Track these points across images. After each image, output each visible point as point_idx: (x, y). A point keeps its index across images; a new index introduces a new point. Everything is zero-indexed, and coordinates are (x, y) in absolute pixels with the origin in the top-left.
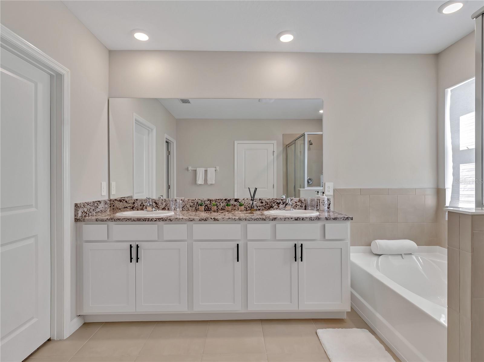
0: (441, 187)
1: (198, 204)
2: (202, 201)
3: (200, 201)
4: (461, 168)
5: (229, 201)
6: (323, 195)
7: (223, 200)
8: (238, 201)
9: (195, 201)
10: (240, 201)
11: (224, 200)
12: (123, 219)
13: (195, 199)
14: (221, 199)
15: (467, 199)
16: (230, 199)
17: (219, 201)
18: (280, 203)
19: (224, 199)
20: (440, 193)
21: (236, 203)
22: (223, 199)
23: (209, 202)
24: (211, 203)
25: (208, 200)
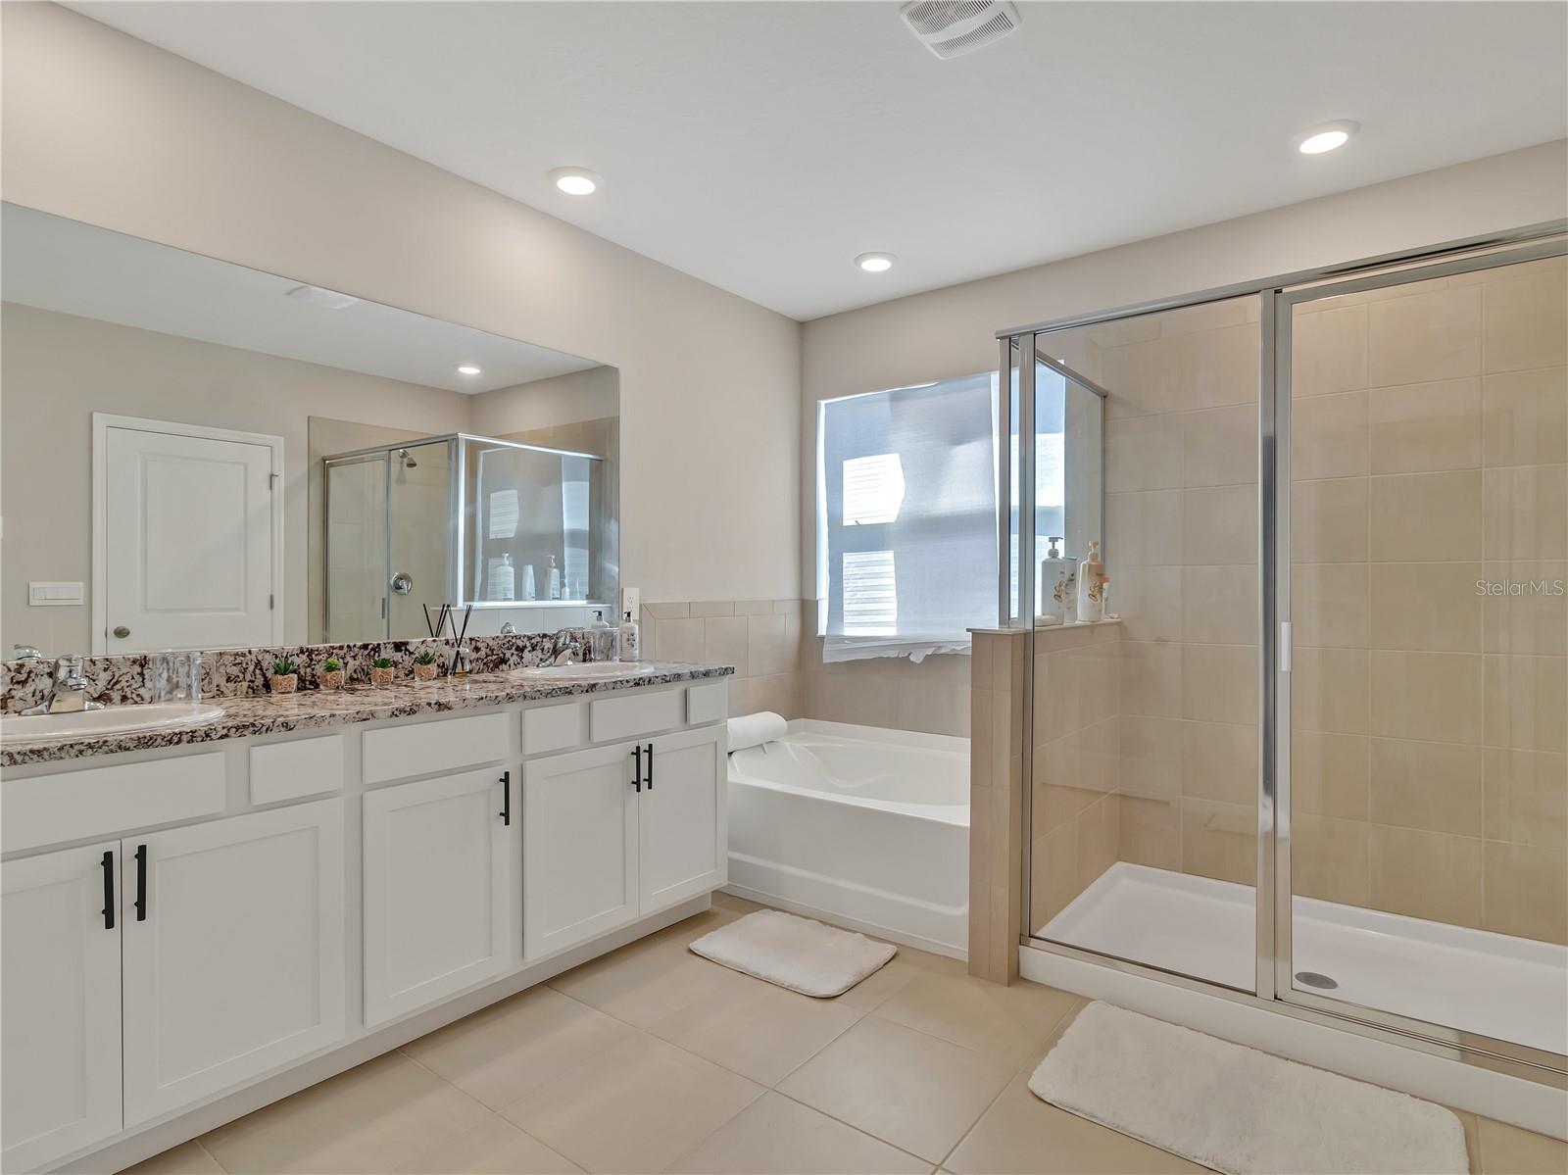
0: (807, 597)
1: (261, 669)
2: (276, 657)
3: (267, 656)
4: (845, 561)
5: (377, 649)
6: (630, 621)
7: (356, 649)
8: (406, 650)
9: (249, 657)
10: (411, 648)
11: (360, 648)
12: (61, 749)
13: (250, 652)
14: (348, 646)
15: (856, 619)
16: (379, 645)
17: (341, 653)
18: (525, 647)
19: (359, 644)
20: (807, 608)
21: (400, 654)
22: (355, 646)
23: (304, 657)
24: (311, 660)
25: (302, 652)
